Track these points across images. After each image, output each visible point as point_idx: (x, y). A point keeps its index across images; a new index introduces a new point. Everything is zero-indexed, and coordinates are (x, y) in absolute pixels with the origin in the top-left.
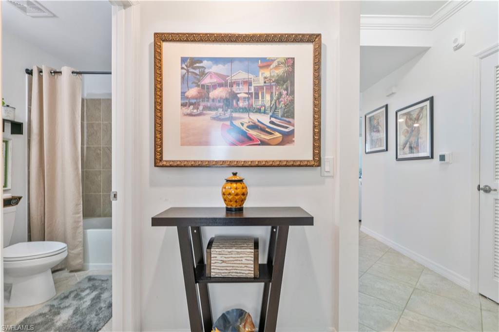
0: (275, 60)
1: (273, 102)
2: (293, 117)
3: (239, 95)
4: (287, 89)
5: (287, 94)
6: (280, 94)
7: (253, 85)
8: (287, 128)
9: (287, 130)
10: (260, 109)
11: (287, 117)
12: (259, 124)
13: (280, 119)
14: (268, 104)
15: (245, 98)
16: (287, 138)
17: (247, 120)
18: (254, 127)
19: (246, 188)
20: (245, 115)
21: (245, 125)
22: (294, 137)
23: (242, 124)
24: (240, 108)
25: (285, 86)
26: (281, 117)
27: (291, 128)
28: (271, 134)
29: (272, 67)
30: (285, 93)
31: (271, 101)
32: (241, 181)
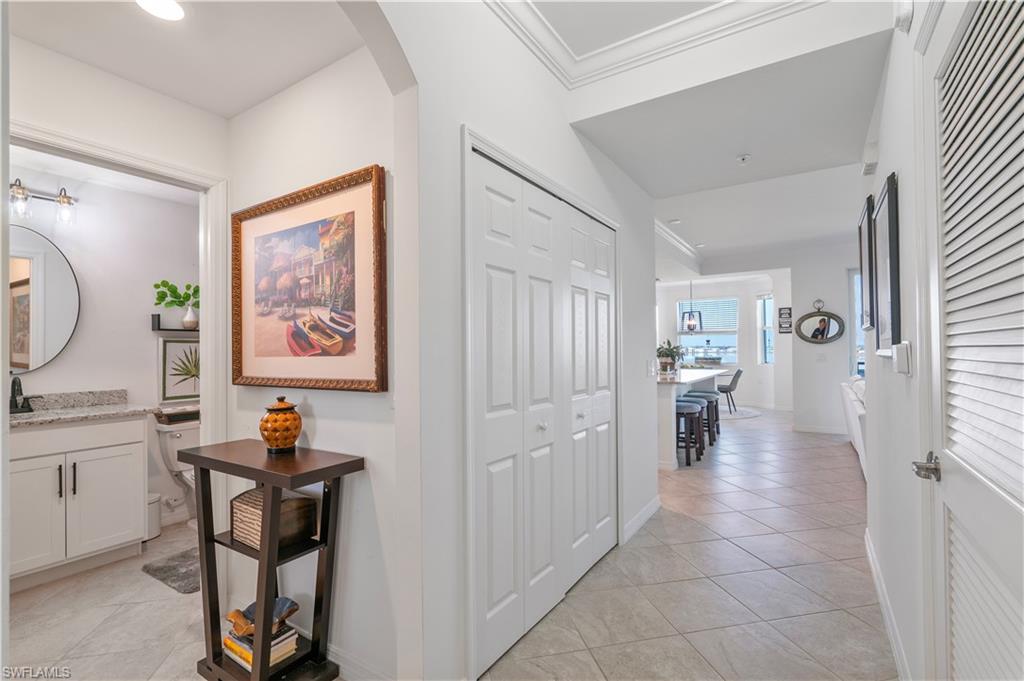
0: (334, 221)
1: (333, 287)
2: (354, 310)
3: (301, 282)
4: (346, 265)
5: (347, 272)
6: (340, 273)
7: (314, 263)
8: (346, 326)
9: (347, 331)
10: (320, 300)
11: (348, 310)
12: (319, 322)
13: (339, 314)
14: (328, 292)
15: (307, 284)
16: (348, 345)
17: (307, 318)
18: (315, 328)
19: (300, 418)
20: (306, 311)
21: (307, 325)
22: (354, 341)
23: (304, 324)
24: (303, 300)
25: (344, 260)
26: (343, 309)
27: (352, 327)
28: (331, 337)
29: (331, 231)
30: (345, 270)
31: (331, 285)
32: (291, 409)
